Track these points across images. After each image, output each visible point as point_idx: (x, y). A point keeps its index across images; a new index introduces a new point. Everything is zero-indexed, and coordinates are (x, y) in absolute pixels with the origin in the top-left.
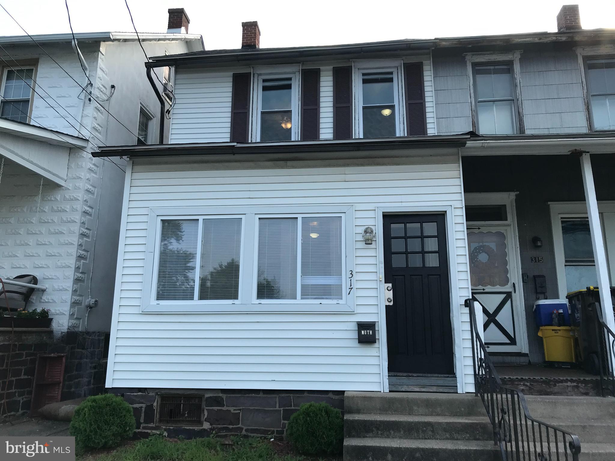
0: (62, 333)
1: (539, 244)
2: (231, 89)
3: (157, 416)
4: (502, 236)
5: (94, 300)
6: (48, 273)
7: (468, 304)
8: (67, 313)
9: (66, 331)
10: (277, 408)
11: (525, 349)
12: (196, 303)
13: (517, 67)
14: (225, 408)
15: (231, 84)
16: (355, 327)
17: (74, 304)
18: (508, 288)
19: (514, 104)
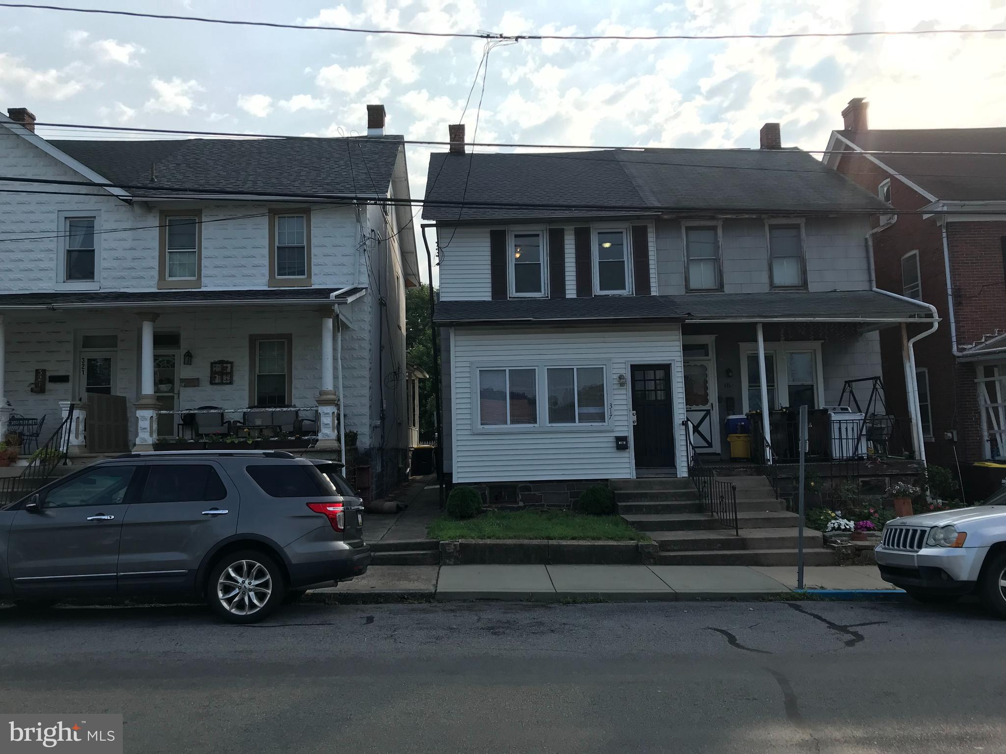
0: (365, 449)
1: (731, 374)
2: (489, 244)
3: (489, 499)
4: (704, 368)
7: (685, 424)
8: (368, 434)
9: (369, 447)
11: (719, 451)
12: (509, 427)
13: (720, 232)
14: (532, 493)
15: (489, 240)
16: (614, 440)
17: (370, 426)
18: (707, 407)
19: (717, 263)
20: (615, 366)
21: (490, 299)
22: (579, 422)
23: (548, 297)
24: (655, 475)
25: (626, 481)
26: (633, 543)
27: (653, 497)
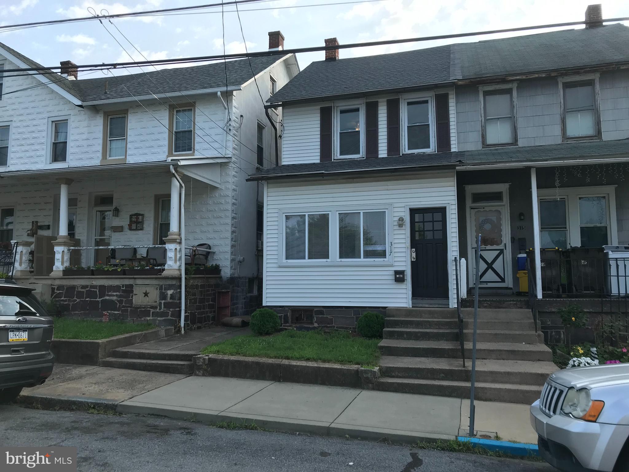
0: (227, 278)
1: (522, 218)
2: (319, 118)
3: (290, 320)
4: (499, 212)
5: (242, 258)
6: (215, 242)
8: (229, 266)
9: (229, 276)
10: (353, 316)
11: (511, 285)
12: (307, 261)
13: (515, 93)
14: (325, 316)
15: (319, 115)
16: (393, 273)
17: (232, 260)
18: (501, 247)
19: (512, 120)
20: (396, 210)
21: (318, 161)
22: (364, 258)
23: (364, 158)
24: (427, 305)
25: (398, 310)
26: (355, 368)
27: (418, 324)
